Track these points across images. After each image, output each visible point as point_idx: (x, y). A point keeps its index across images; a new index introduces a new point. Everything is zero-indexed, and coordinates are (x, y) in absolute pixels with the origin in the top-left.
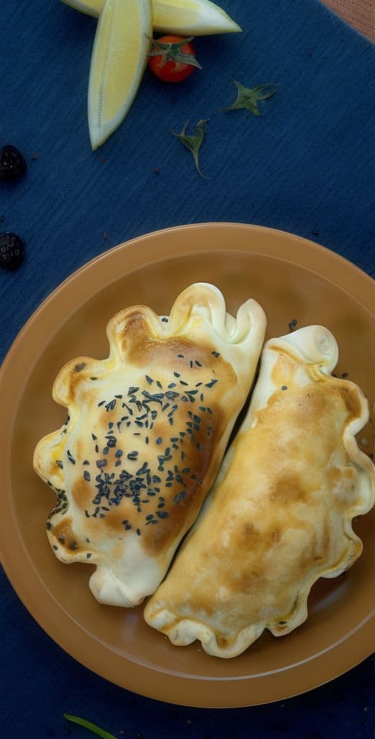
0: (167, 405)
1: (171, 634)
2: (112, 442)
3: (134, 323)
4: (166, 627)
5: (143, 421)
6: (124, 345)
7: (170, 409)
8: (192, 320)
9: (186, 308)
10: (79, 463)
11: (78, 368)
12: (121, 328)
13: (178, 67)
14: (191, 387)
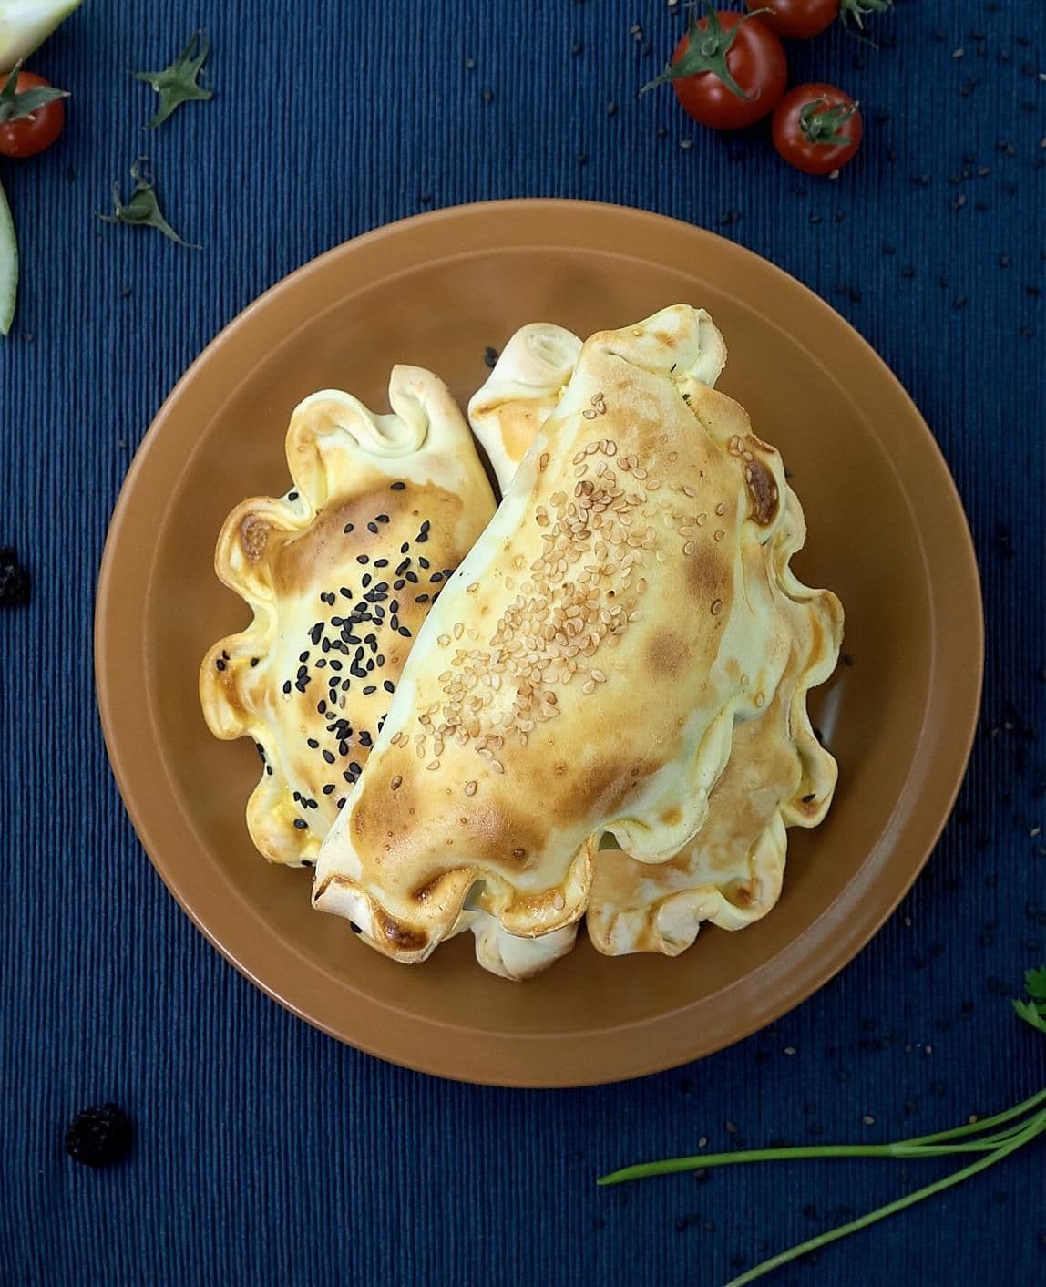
0: (381, 613)
1: (657, 943)
2: (343, 729)
3: (251, 535)
4: (642, 939)
5: (363, 664)
6: (262, 580)
7: (389, 615)
8: (328, 463)
9: (310, 455)
10: (321, 799)
11: (221, 665)
12: (237, 558)
13: (38, 121)
14: (396, 560)
